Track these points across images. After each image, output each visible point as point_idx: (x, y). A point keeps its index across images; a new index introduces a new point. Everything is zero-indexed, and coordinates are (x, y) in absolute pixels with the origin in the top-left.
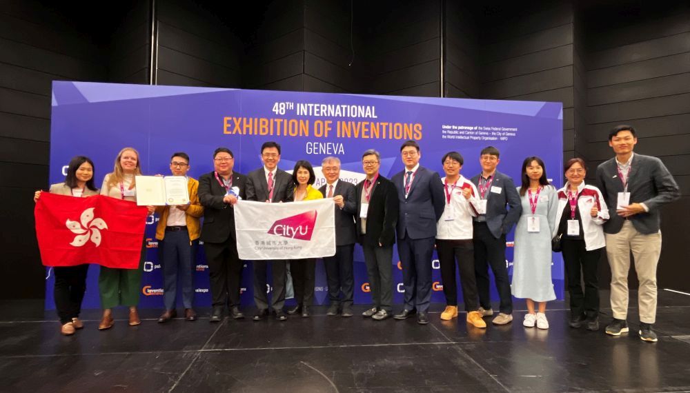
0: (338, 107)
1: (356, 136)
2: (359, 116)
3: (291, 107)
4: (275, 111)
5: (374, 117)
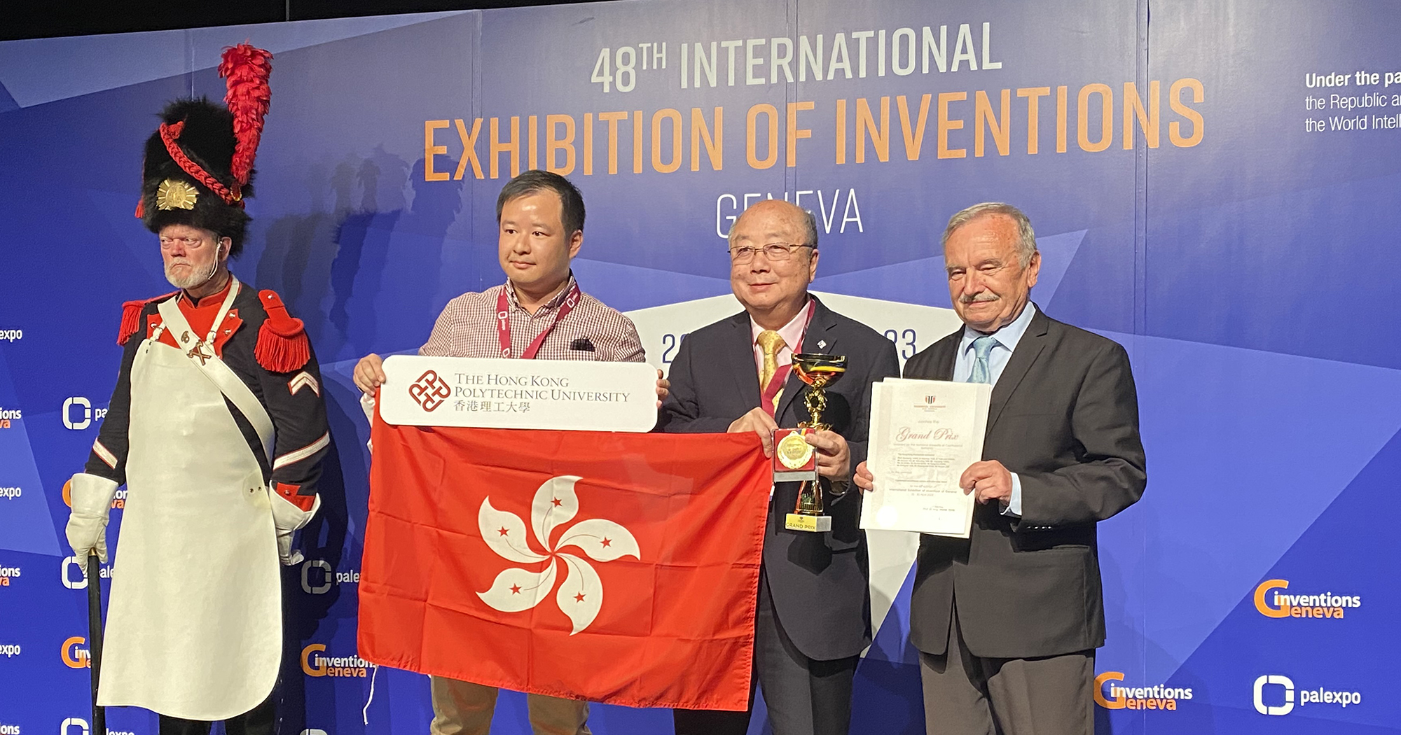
0: (839, 40)
1: (913, 154)
2: (925, 70)
3: (660, 59)
4: (599, 80)
5: (987, 65)
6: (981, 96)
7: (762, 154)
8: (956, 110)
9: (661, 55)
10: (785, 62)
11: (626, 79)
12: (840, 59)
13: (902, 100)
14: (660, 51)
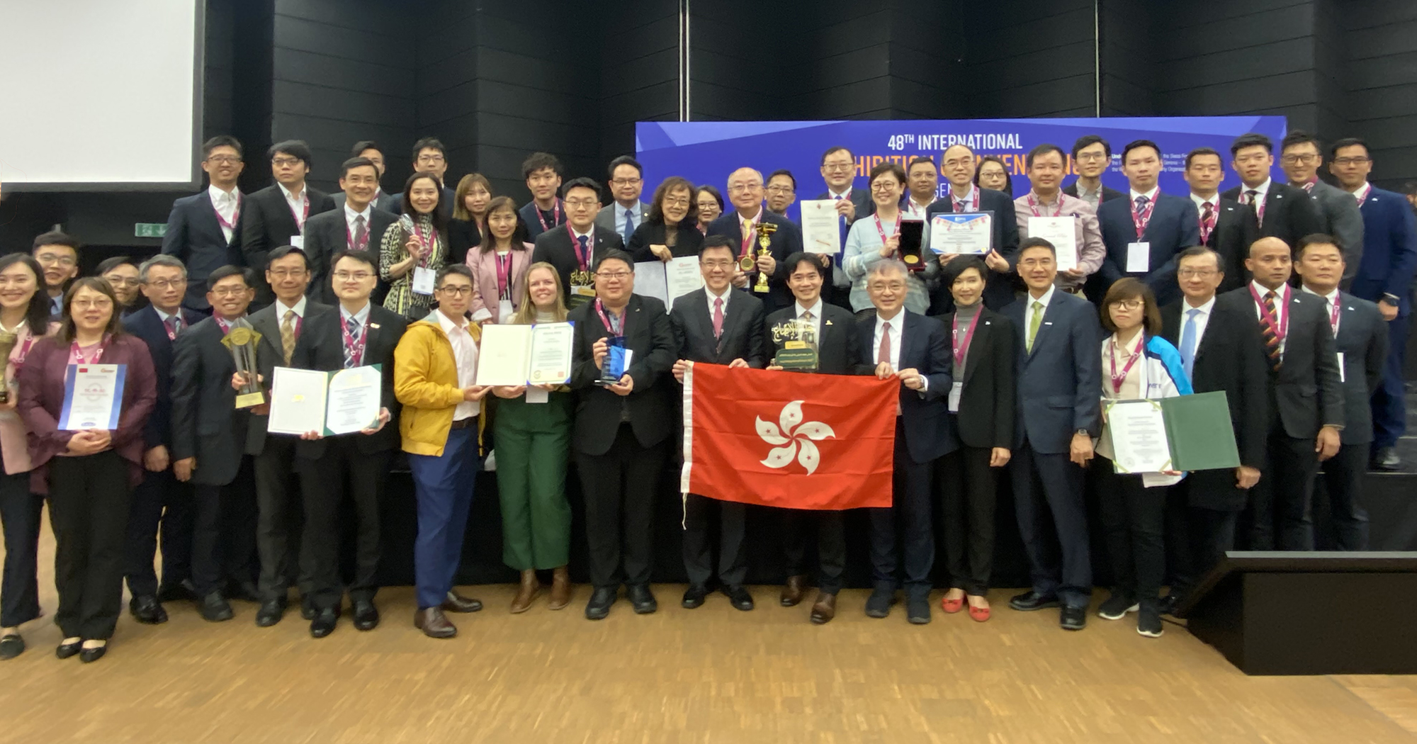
0: (971, 137)
2: (999, 147)
3: (912, 140)
4: (891, 145)
5: (1018, 147)
6: (1016, 157)
11: (900, 146)
14: (912, 137)
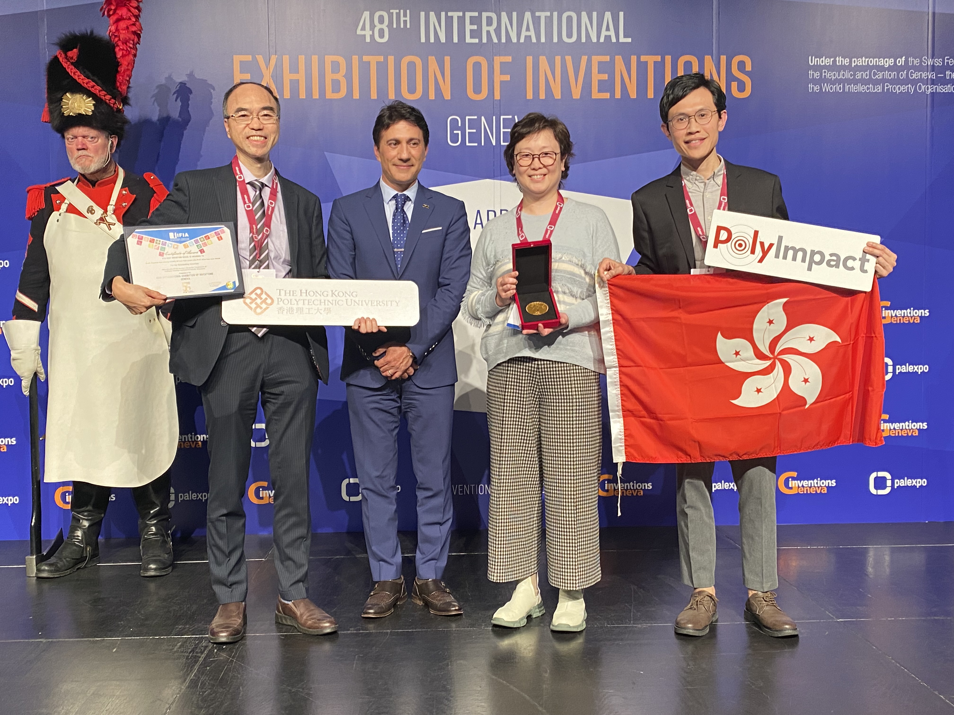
0: (528, 15)
1: (576, 94)
2: (583, 40)
3: (405, 22)
4: (363, 33)
5: (622, 39)
6: (619, 60)
7: (477, 90)
8: (603, 68)
9: (406, 19)
10: (492, 29)
11: (381, 34)
12: (528, 29)
13: (568, 59)
14: (405, 15)
